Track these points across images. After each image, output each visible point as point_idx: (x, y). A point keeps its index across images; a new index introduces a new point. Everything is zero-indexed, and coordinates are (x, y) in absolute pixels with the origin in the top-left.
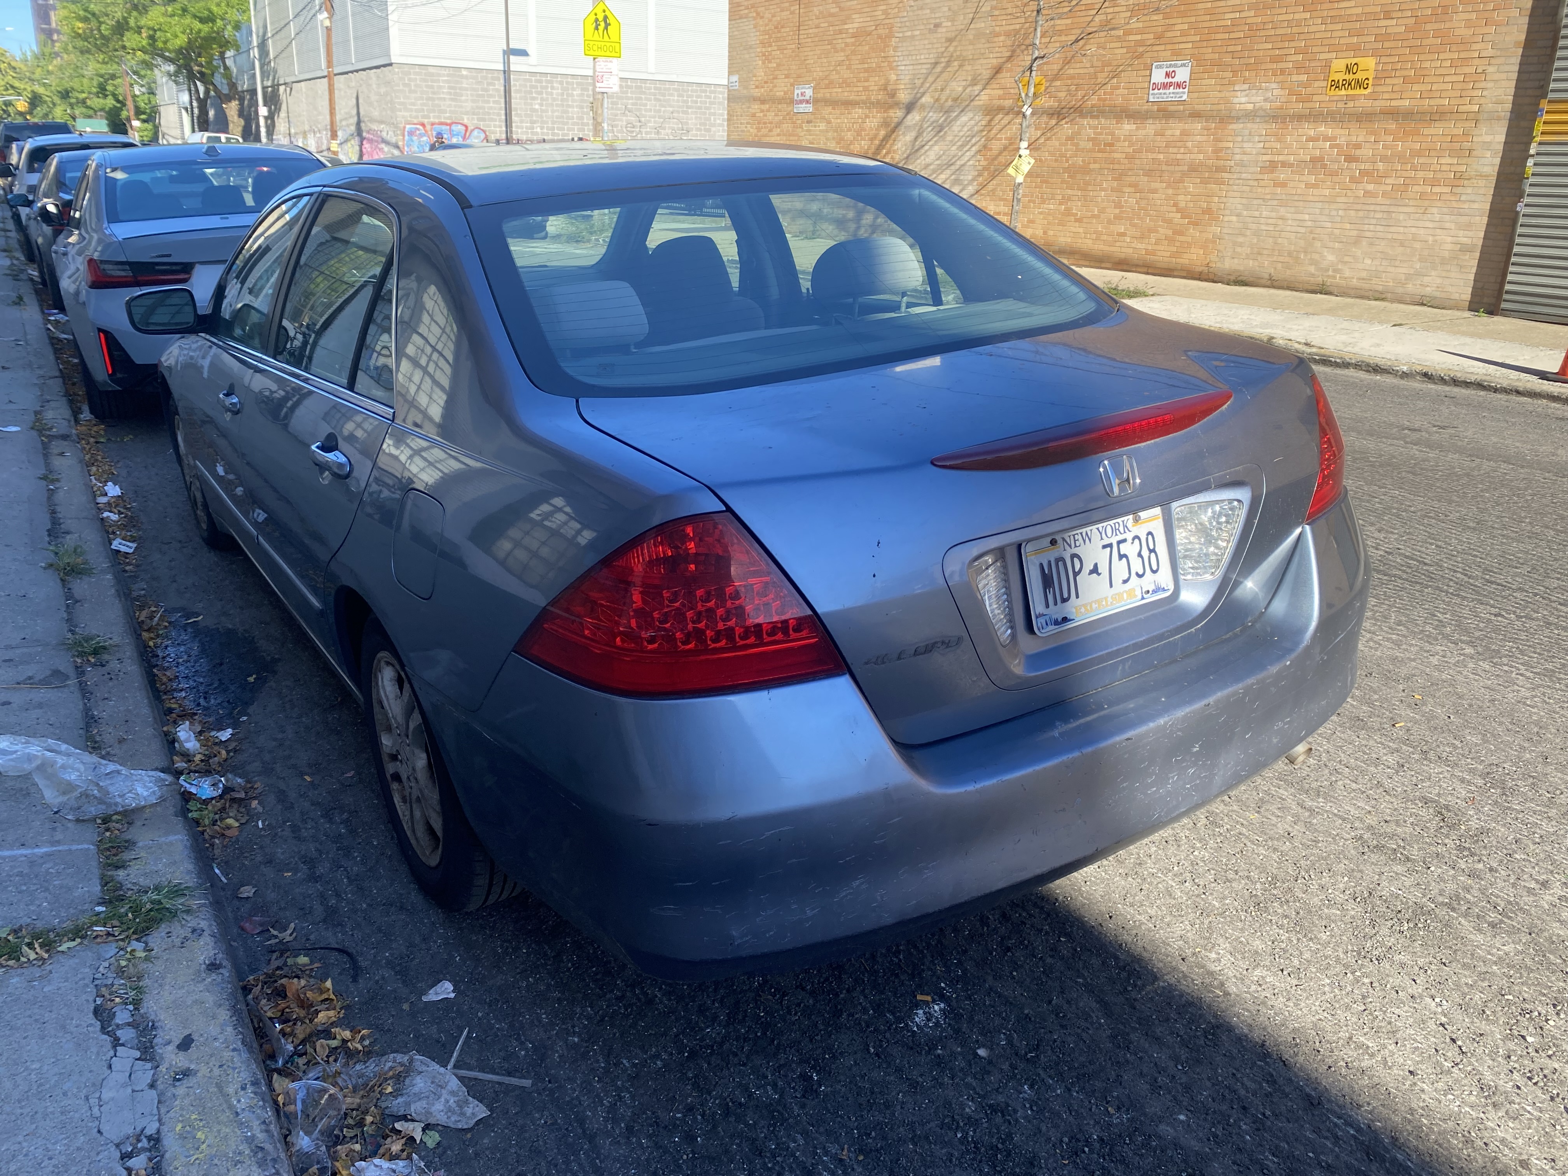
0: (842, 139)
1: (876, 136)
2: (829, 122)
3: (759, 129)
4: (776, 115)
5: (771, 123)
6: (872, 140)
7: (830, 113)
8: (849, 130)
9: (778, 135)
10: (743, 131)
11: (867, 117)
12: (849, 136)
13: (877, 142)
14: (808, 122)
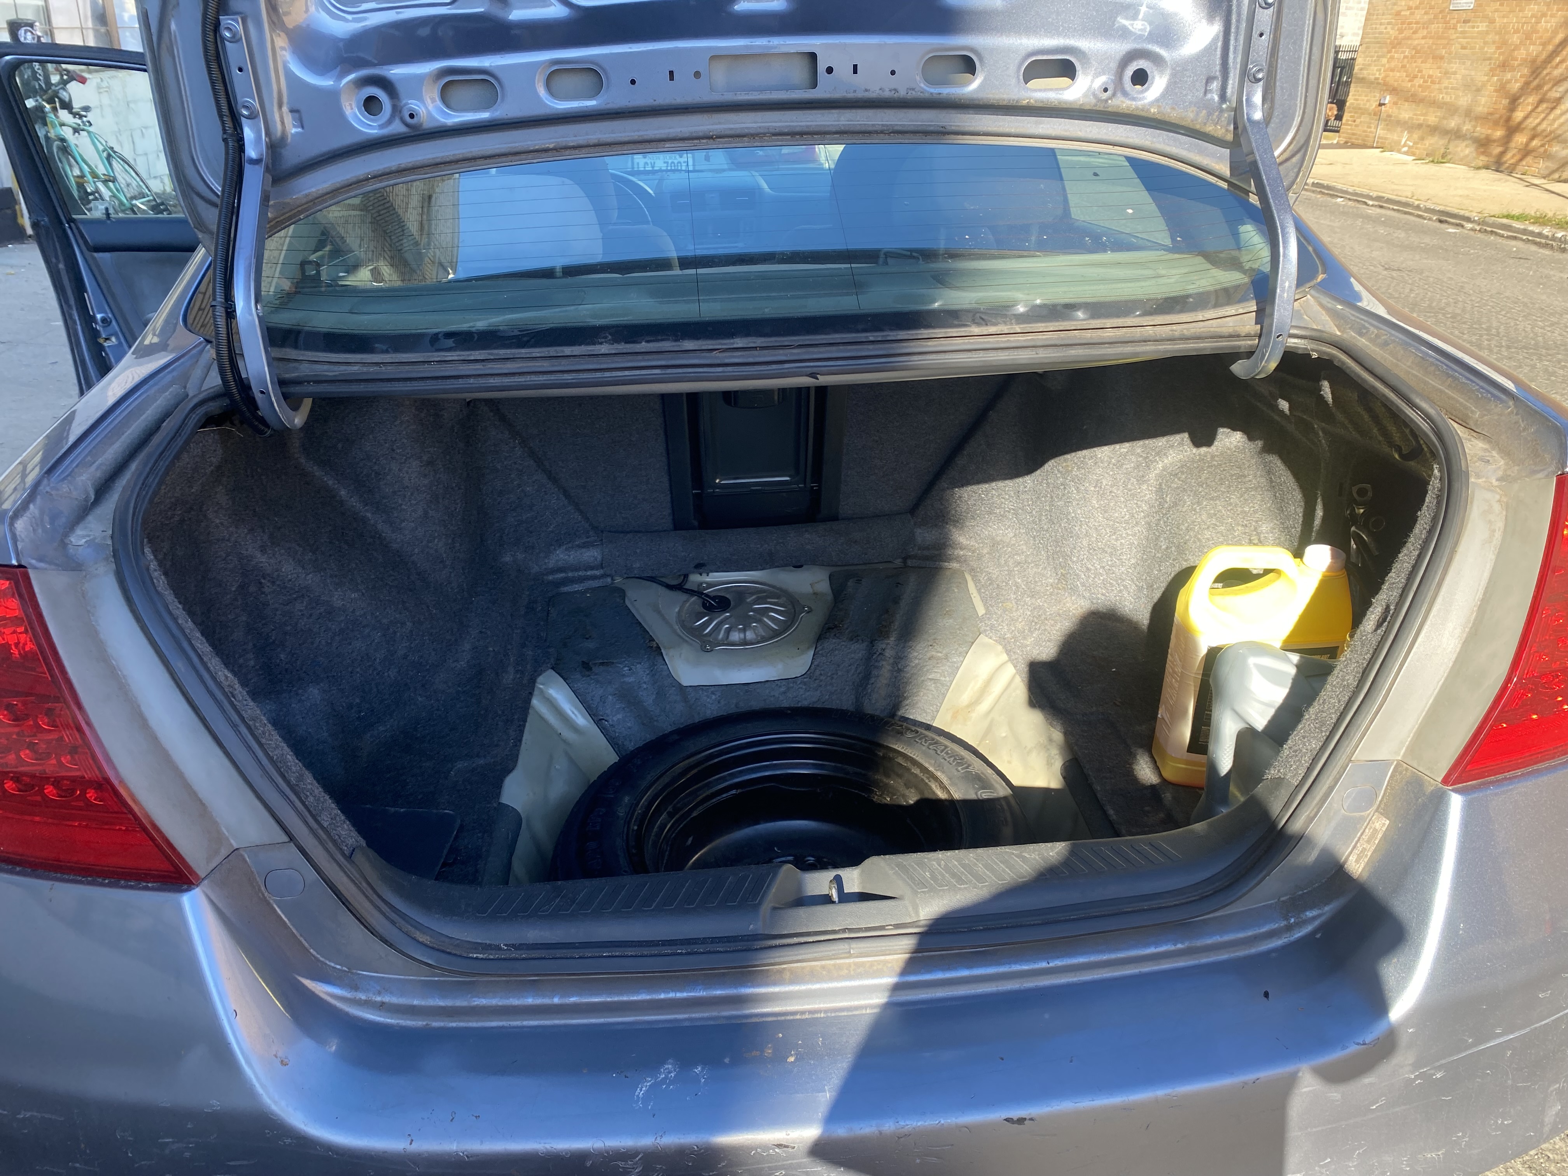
0: (1505, 43)
1: (1549, 41)
2: (1492, 21)
3: (1401, 31)
4: (1426, 13)
5: (1417, 23)
6: (1544, 44)
7: (1496, 11)
8: (1516, 31)
9: (1424, 38)
10: (1381, 33)
11: (1544, 15)
12: (1516, 39)
13: (1550, 48)
14: (1465, 22)
